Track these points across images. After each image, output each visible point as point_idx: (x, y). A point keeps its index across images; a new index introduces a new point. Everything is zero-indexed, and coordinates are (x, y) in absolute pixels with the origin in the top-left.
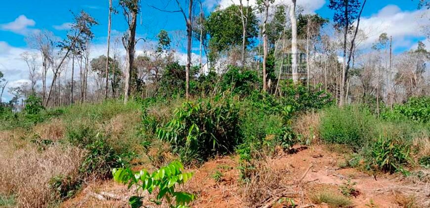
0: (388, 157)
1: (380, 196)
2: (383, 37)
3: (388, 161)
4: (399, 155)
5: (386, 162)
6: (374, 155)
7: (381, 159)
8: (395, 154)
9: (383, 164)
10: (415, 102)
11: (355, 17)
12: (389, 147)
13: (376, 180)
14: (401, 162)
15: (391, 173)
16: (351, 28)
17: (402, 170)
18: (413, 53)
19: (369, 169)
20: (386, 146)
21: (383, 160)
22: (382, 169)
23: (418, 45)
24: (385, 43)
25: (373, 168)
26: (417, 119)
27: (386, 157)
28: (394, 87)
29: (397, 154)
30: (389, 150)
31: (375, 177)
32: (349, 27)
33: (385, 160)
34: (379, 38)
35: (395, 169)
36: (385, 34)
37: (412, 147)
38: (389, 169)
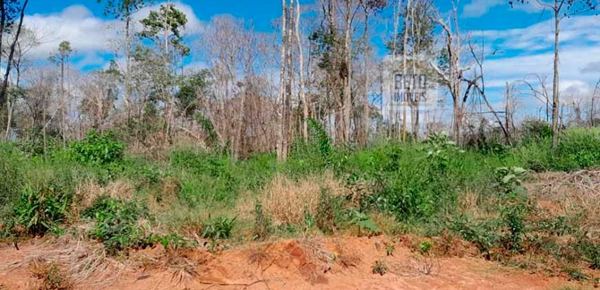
0: (37, 214)
1: (16, 271)
2: (65, 46)
3: (36, 220)
4: (52, 209)
5: (34, 221)
6: (16, 214)
7: (27, 218)
8: (47, 208)
9: (30, 224)
10: (94, 137)
11: (17, 10)
12: (39, 200)
13: (18, 249)
14: (56, 218)
15: (42, 235)
16: (9, 25)
17: (55, 229)
18: (103, 73)
19: (8, 235)
20: (34, 198)
21: (30, 220)
22: (30, 232)
23: (110, 65)
24: (67, 56)
25: (15, 232)
26: (96, 160)
27: (34, 215)
28: (79, 116)
29: (50, 207)
30: (38, 204)
31: (16, 246)
32: (5, 22)
33: (33, 219)
34: (58, 47)
35: (47, 229)
36: (68, 43)
37: (75, 197)
38: (38, 231)
